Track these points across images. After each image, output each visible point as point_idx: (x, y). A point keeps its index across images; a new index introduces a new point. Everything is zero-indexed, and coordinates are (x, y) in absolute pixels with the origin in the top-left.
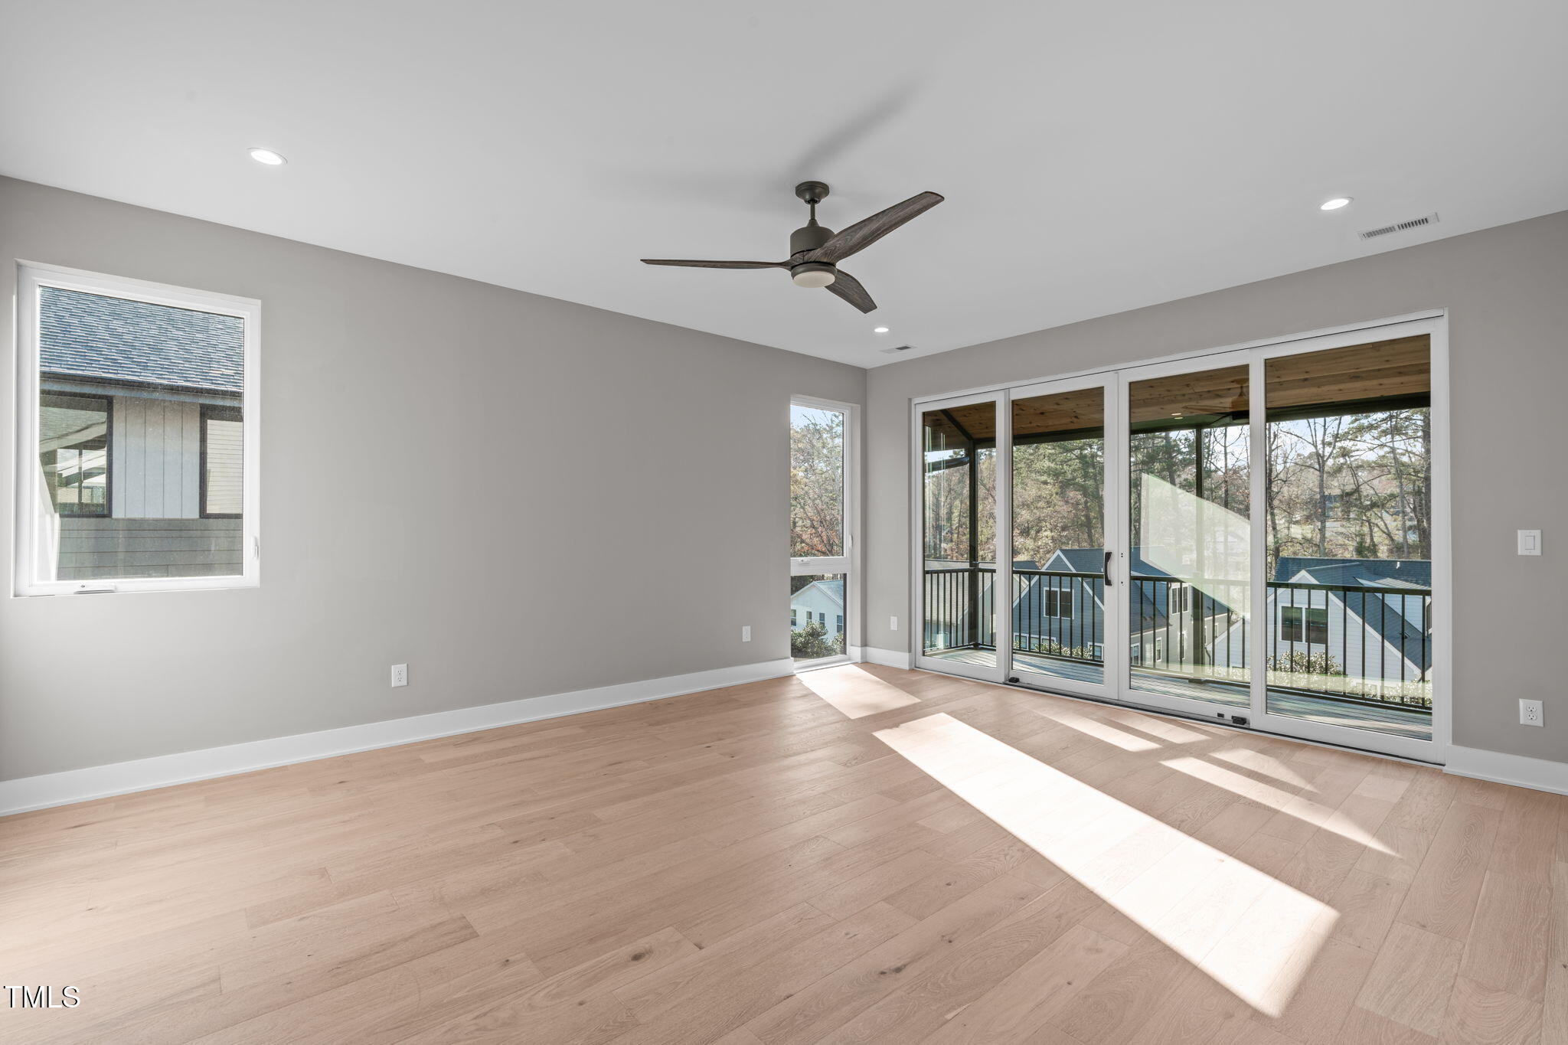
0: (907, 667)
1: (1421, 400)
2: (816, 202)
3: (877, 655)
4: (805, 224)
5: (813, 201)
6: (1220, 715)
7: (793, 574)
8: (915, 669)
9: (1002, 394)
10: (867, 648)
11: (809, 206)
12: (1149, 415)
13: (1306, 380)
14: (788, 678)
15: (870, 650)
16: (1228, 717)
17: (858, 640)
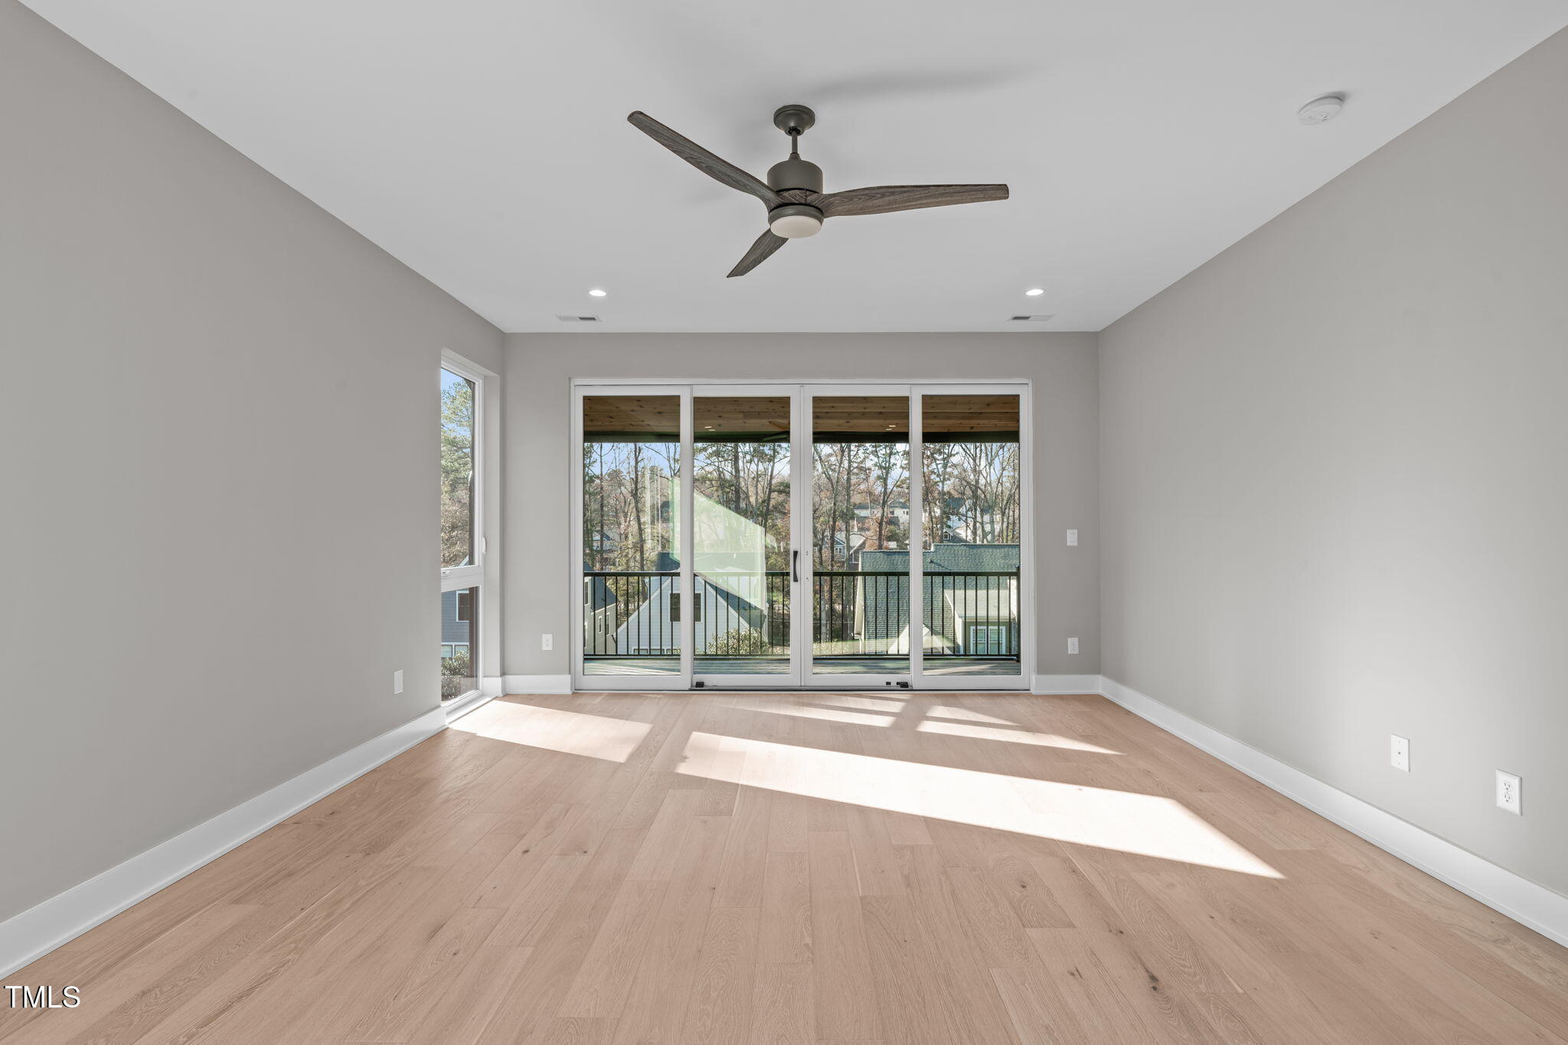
0: (568, 692)
1: (1013, 436)
2: (799, 133)
3: (519, 682)
4: (786, 157)
5: (794, 132)
6: (888, 683)
7: (443, 591)
8: (577, 692)
9: (688, 389)
10: (507, 676)
11: (790, 138)
12: (831, 425)
13: (881, 413)
14: (441, 735)
15: (509, 678)
16: (894, 684)
17: (496, 668)
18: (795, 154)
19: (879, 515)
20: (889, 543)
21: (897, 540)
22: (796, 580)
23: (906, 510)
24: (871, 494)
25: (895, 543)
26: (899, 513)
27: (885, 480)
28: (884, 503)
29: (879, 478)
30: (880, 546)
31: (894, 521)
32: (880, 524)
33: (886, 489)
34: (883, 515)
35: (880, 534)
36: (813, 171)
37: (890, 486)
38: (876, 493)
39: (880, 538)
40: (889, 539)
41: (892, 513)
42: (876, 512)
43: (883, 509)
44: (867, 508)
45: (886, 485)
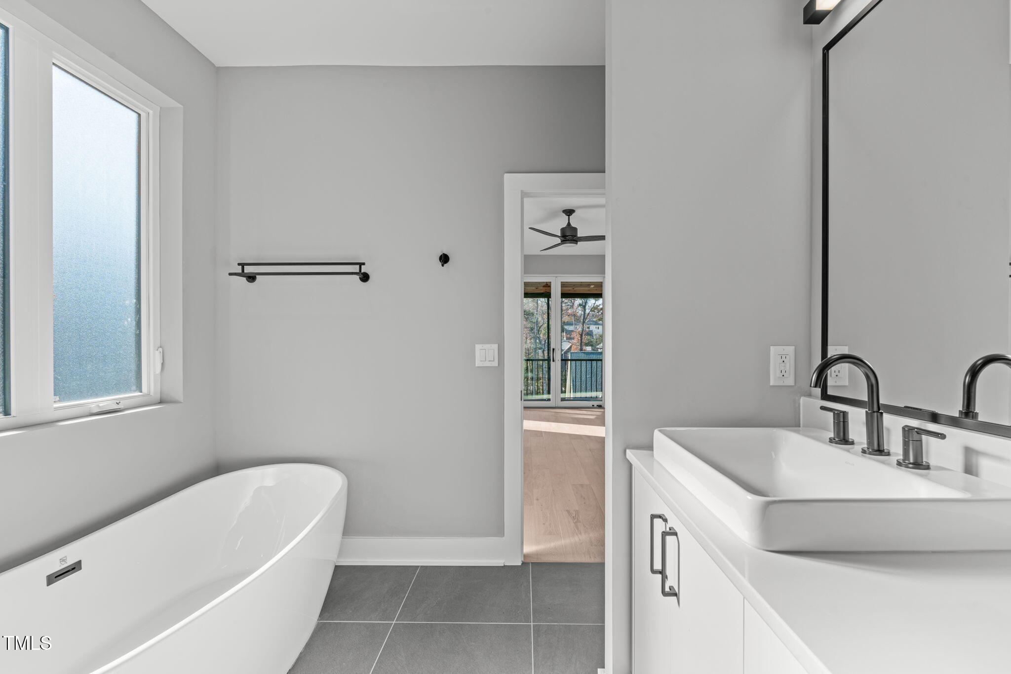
4: (566, 224)
6: (593, 406)
11: (567, 218)
12: (569, 292)
18: (569, 224)
19: (580, 329)
20: (587, 347)
21: (592, 346)
22: (553, 361)
23: (597, 326)
24: (575, 315)
25: (590, 347)
26: (593, 328)
27: (584, 307)
28: (584, 322)
29: (580, 305)
30: (581, 350)
31: (590, 334)
32: (581, 335)
33: (585, 313)
34: (583, 330)
35: (581, 342)
36: (575, 229)
37: (587, 311)
38: (578, 315)
39: (581, 344)
40: (587, 345)
41: (589, 328)
42: (578, 327)
43: (583, 325)
44: (572, 325)
45: (585, 310)
